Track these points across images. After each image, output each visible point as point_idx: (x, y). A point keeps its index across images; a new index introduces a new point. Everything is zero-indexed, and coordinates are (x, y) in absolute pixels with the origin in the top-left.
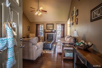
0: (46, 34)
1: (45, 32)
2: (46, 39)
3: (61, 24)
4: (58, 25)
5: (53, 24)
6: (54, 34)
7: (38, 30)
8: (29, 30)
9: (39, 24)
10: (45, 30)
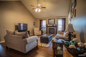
0: (48, 28)
1: (47, 26)
2: (48, 32)
3: (62, 19)
4: (58, 20)
5: (54, 19)
6: (55, 28)
7: (42, 25)
8: (34, 25)
9: (42, 20)
10: (47, 25)
